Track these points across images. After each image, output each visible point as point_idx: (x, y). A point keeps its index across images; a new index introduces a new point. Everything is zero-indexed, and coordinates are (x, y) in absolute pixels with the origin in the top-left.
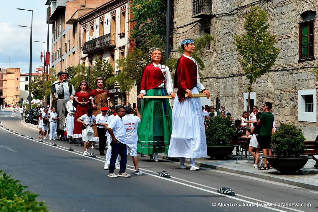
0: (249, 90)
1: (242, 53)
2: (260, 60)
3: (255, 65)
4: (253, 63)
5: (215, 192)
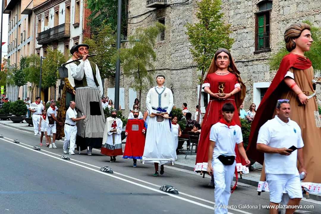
0: (200, 82)
2: (213, 51)
3: (208, 55)
4: (205, 53)
5: (158, 189)
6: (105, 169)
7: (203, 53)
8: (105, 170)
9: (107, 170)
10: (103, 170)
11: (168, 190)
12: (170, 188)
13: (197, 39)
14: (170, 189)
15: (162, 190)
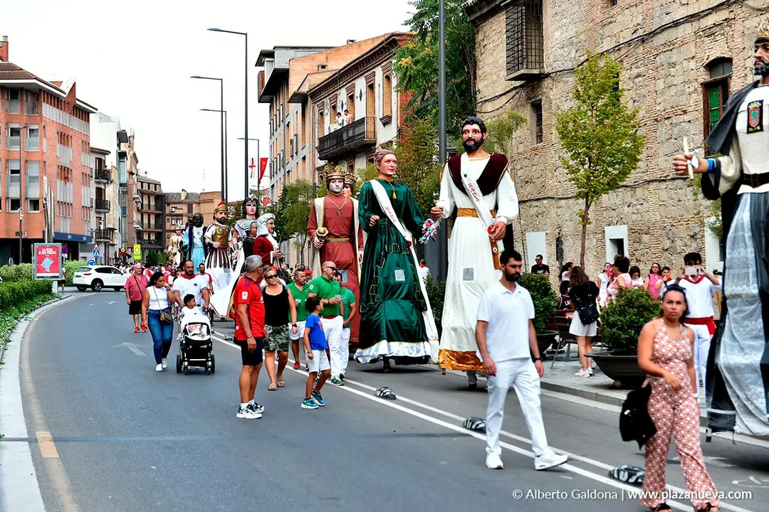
0: (583, 221)
3: (595, 170)
4: (590, 166)
5: (458, 426)
6: (382, 392)
7: (586, 166)
8: (382, 395)
9: (384, 393)
10: (378, 395)
11: (474, 427)
12: (477, 423)
13: (576, 140)
14: (477, 425)
15: (465, 427)
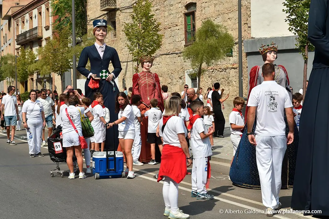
0: (136, 71)
1: (130, 39)
2: (145, 46)
3: (141, 49)
